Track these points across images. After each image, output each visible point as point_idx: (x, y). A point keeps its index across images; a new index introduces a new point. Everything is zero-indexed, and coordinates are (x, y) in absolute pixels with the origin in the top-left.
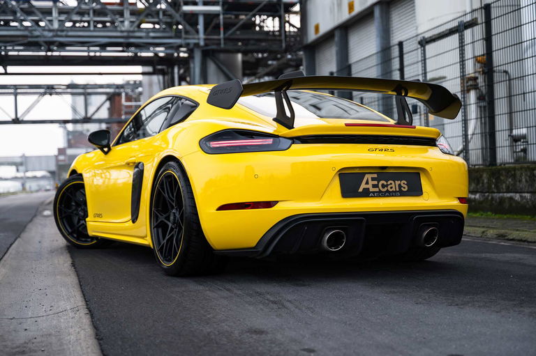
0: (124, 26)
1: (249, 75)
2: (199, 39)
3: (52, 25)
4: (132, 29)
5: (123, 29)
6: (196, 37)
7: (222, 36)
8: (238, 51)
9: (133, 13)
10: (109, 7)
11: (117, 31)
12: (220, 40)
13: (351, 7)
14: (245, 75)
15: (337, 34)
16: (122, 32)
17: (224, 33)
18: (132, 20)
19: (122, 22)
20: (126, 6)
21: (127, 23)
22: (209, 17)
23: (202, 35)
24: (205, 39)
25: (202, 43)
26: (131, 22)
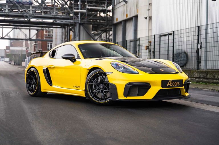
0: (53, 13)
1: (94, 30)
2: (78, 21)
3: (30, 12)
4: (56, 15)
5: (53, 14)
6: (78, 20)
7: (86, 20)
8: (91, 24)
9: (57, 9)
10: (49, 7)
11: (51, 15)
12: (85, 21)
13: (127, 16)
14: (93, 30)
15: (123, 23)
16: (53, 15)
17: (87, 19)
18: (56, 11)
19: (53, 12)
20: (54, 7)
21: (54, 13)
22: (82, 14)
23: (79, 19)
24: (80, 21)
25: (79, 22)
26: (56, 12)
